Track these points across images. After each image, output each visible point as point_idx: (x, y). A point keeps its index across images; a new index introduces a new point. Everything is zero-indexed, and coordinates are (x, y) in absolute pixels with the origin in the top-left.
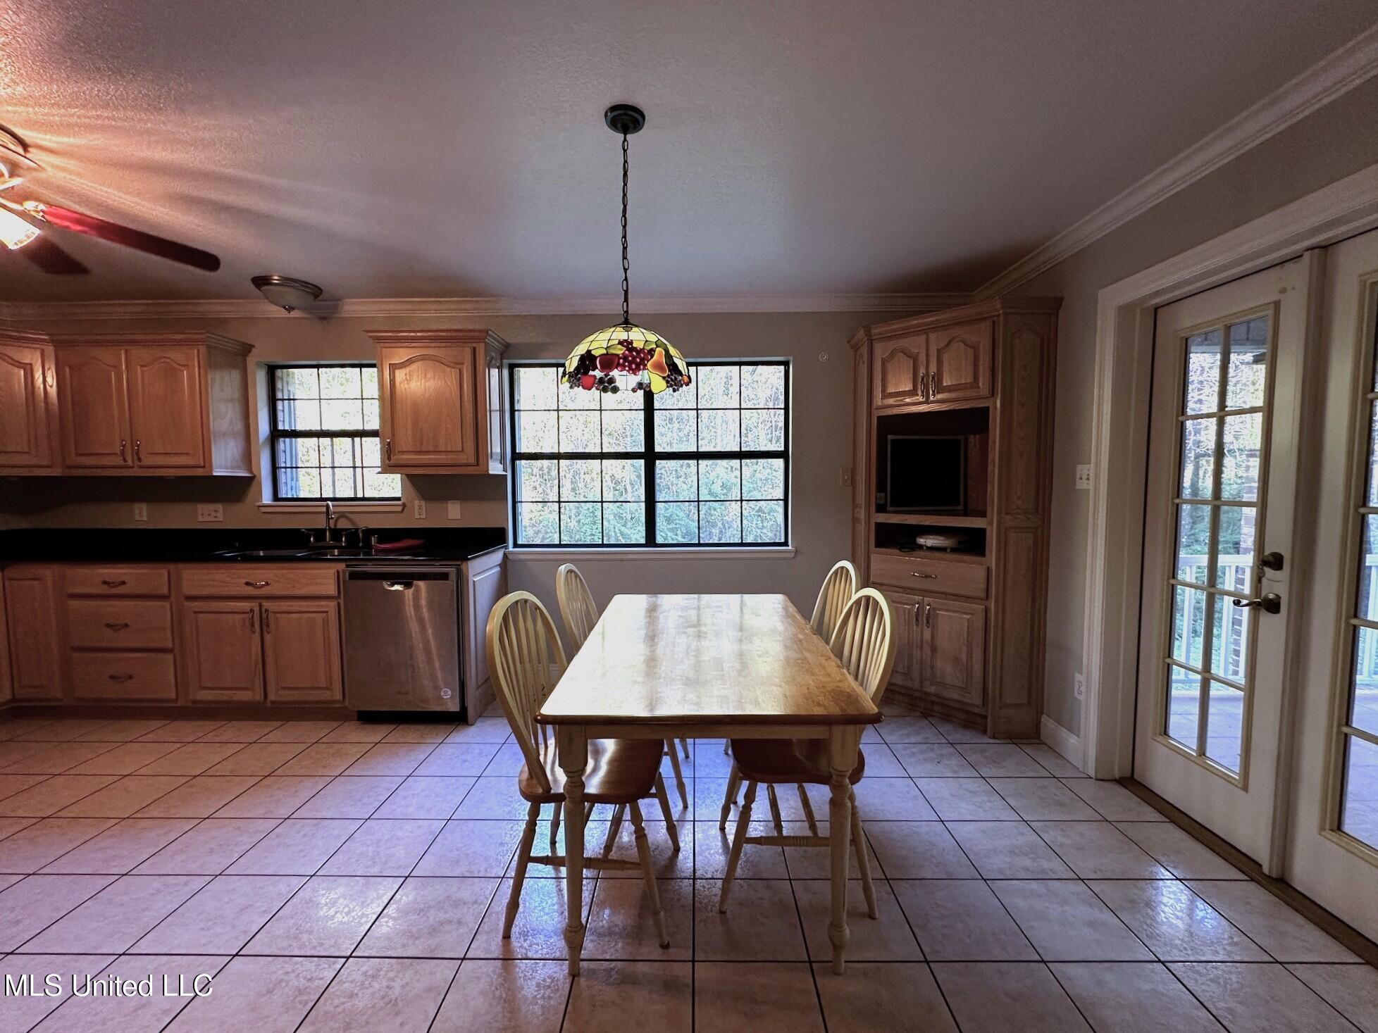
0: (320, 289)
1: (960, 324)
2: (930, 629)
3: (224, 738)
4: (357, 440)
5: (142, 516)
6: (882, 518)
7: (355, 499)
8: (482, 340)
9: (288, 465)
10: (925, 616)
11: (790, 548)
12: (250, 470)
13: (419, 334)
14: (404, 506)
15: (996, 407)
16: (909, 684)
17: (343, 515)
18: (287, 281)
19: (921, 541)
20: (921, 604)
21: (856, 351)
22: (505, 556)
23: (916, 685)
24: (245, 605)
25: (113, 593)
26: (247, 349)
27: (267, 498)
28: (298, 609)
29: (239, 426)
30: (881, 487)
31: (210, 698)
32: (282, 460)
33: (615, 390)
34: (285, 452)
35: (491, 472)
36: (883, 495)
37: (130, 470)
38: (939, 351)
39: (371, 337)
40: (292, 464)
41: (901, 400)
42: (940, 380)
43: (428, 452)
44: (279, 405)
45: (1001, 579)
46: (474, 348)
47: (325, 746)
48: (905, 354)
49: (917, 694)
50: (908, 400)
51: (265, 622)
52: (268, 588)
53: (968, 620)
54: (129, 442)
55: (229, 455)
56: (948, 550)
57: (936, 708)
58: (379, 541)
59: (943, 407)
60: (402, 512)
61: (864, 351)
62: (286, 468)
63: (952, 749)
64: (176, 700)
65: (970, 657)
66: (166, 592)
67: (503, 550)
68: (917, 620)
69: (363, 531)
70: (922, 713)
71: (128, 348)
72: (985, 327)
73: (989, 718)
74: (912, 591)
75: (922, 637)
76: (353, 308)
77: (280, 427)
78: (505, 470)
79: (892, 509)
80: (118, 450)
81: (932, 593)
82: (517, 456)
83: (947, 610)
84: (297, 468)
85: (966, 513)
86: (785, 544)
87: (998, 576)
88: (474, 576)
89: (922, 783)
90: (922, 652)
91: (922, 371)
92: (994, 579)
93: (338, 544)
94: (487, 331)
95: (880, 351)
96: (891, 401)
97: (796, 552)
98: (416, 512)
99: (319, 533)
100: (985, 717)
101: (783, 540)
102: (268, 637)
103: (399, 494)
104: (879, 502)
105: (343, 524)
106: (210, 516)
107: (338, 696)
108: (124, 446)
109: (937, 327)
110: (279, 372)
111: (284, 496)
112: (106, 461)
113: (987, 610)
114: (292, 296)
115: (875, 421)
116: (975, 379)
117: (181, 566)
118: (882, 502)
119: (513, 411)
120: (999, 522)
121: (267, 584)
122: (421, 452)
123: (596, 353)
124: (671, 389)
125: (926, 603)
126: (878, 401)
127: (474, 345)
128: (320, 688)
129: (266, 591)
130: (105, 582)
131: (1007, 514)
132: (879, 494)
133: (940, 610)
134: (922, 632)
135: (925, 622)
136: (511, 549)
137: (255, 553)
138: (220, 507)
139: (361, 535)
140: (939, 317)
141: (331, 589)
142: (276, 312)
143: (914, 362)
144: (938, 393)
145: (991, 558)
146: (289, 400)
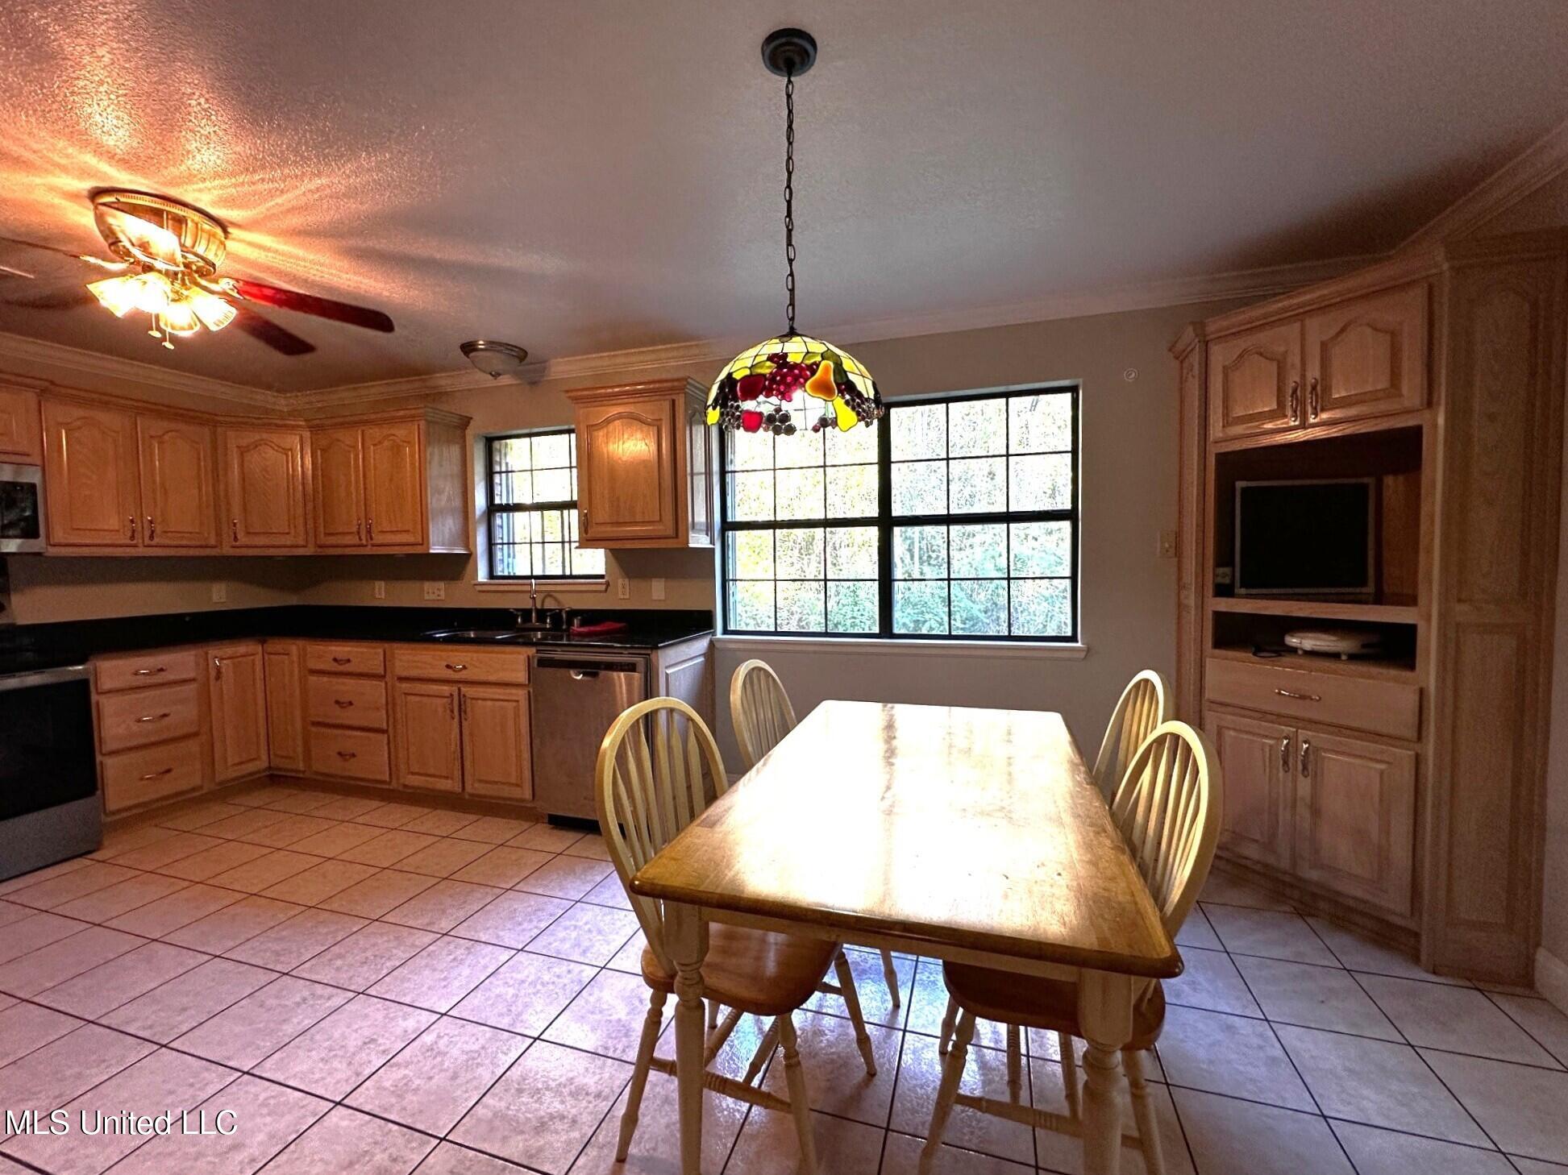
0: (526, 353)
1: (1365, 297)
2: (1309, 780)
3: (423, 829)
4: (566, 512)
5: (381, 594)
6: (1225, 605)
7: (563, 577)
8: (681, 389)
9: (505, 541)
10: (1300, 758)
11: (1079, 644)
12: (467, 546)
13: (617, 390)
14: (608, 584)
15: (1435, 426)
16: (1271, 860)
17: (549, 594)
18: (492, 345)
19: (1293, 641)
20: (1293, 740)
21: (1182, 362)
22: (712, 644)
23: (1285, 864)
24: (446, 689)
25: (341, 671)
26: (465, 422)
27: (482, 575)
28: (491, 696)
29: (457, 503)
30: (1224, 558)
31: (416, 784)
32: (500, 535)
33: (791, 430)
34: (502, 527)
35: (691, 545)
36: (1227, 570)
37: (419, 547)
38: (1324, 346)
39: (569, 397)
40: (509, 539)
41: (1258, 427)
42: (1327, 389)
43: (625, 524)
44: (497, 479)
45: (1448, 710)
46: (674, 401)
47: (510, 849)
48: (1261, 354)
49: (1287, 879)
50: (1269, 426)
51: (461, 708)
52: (464, 672)
53: (1382, 773)
54: (364, 520)
55: (447, 531)
56: (1344, 657)
57: (1322, 905)
58: (582, 625)
59: (1333, 432)
60: (606, 590)
61: (1195, 359)
62: (503, 544)
63: (1348, 981)
64: (390, 783)
65: (1386, 830)
66: (383, 673)
67: (709, 637)
68: (1285, 763)
69: (567, 612)
70: (1294, 907)
71: (364, 428)
72: (1416, 297)
73: (1424, 938)
74: (1279, 718)
75: (1295, 789)
76: (562, 369)
77: (497, 501)
78: (712, 542)
79: (1243, 591)
80: (355, 529)
81: (1312, 723)
82: (728, 526)
83: (1337, 753)
84: (514, 543)
85: (1379, 599)
86: (1073, 638)
87: (1441, 706)
88: (667, 667)
89: (1290, 1035)
90: (1294, 814)
91: (1293, 378)
92: (1432, 713)
93: (543, 626)
94: (685, 379)
95: (1220, 356)
96: (1239, 430)
97: (1089, 650)
98: (620, 593)
99: (526, 613)
100: (1417, 935)
101: (1069, 634)
102: (465, 723)
103: (602, 572)
104: (1220, 580)
105: (550, 604)
106: (434, 594)
107: (528, 795)
108: (359, 525)
109: (1323, 308)
110: (496, 444)
111: (500, 574)
112: (347, 540)
113: (1418, 760)
114: (497, 361)
115: (1212, 462)
116: (1392, 380)
117: (395, 645)
118: (1227, 581)
119: (723, 473)
120: (1442, 616)
121: (465, 668)
122: (618, 524)
123: (738, 376)
124: (863, 423)
125: (1301, 738)
126: (1216, 430)
127: (674, 397)
128: (510, 784)
129: (463, 675)
130: (335, 660)
131: (1460, 601)
132: (1221, 570)
133: (1326, 750)
134: (1295, 781)
135: (1300, 767)
136: (719, 635)
137: (466, 634)
138: (442, 585)
139: (564, 616)
140: (1325, 292)
141: (521, 676)
142: (486, 380)
143: (1279, 367)
144: (1323, 410)
145: (1428, 674)
146: (507, 472)
